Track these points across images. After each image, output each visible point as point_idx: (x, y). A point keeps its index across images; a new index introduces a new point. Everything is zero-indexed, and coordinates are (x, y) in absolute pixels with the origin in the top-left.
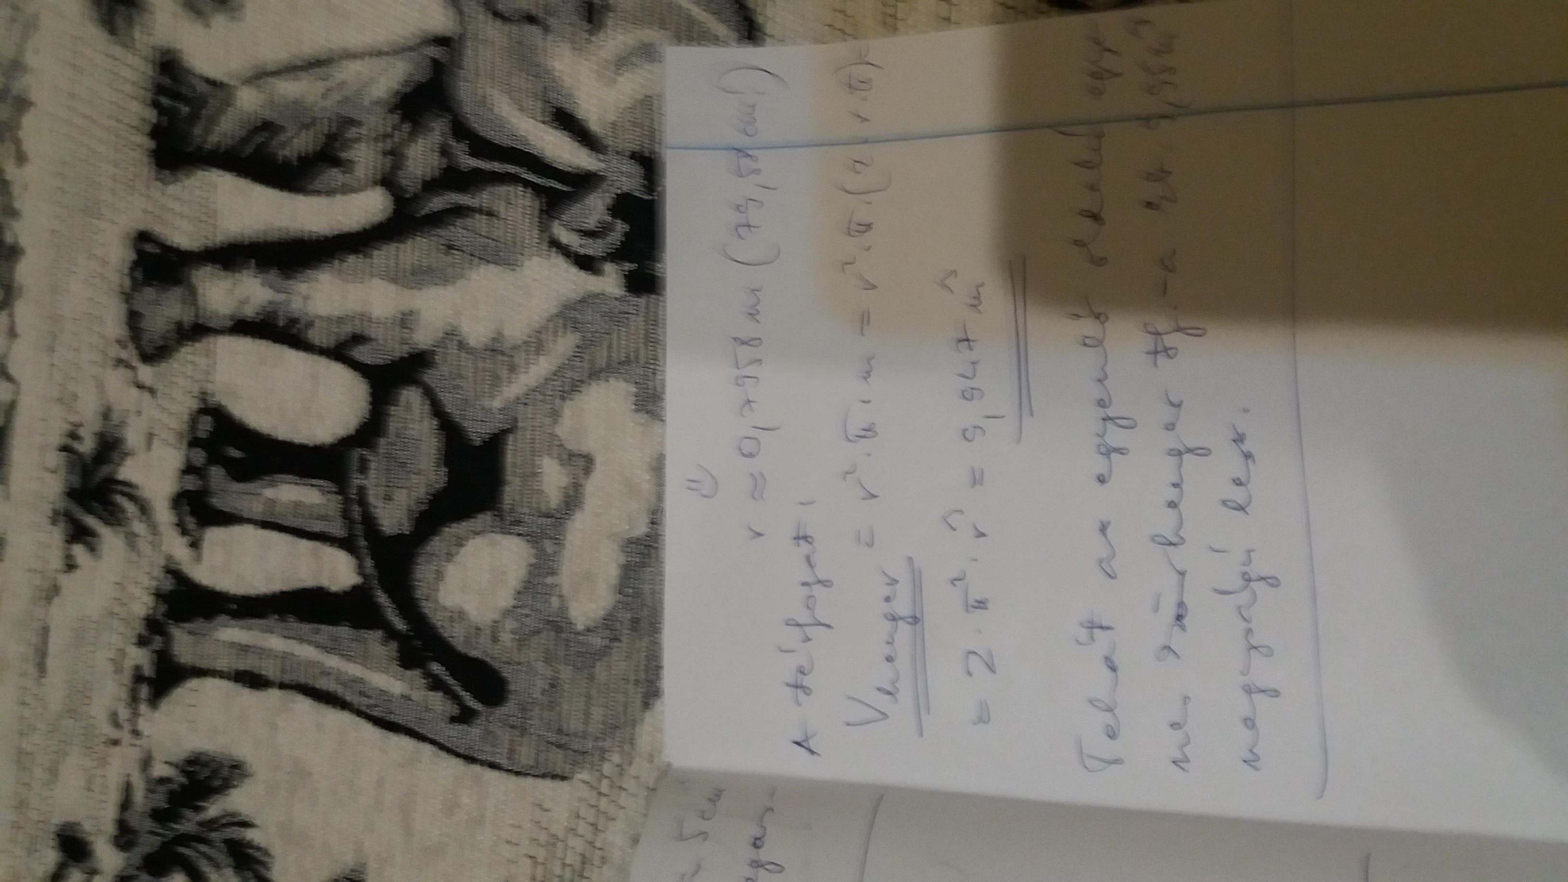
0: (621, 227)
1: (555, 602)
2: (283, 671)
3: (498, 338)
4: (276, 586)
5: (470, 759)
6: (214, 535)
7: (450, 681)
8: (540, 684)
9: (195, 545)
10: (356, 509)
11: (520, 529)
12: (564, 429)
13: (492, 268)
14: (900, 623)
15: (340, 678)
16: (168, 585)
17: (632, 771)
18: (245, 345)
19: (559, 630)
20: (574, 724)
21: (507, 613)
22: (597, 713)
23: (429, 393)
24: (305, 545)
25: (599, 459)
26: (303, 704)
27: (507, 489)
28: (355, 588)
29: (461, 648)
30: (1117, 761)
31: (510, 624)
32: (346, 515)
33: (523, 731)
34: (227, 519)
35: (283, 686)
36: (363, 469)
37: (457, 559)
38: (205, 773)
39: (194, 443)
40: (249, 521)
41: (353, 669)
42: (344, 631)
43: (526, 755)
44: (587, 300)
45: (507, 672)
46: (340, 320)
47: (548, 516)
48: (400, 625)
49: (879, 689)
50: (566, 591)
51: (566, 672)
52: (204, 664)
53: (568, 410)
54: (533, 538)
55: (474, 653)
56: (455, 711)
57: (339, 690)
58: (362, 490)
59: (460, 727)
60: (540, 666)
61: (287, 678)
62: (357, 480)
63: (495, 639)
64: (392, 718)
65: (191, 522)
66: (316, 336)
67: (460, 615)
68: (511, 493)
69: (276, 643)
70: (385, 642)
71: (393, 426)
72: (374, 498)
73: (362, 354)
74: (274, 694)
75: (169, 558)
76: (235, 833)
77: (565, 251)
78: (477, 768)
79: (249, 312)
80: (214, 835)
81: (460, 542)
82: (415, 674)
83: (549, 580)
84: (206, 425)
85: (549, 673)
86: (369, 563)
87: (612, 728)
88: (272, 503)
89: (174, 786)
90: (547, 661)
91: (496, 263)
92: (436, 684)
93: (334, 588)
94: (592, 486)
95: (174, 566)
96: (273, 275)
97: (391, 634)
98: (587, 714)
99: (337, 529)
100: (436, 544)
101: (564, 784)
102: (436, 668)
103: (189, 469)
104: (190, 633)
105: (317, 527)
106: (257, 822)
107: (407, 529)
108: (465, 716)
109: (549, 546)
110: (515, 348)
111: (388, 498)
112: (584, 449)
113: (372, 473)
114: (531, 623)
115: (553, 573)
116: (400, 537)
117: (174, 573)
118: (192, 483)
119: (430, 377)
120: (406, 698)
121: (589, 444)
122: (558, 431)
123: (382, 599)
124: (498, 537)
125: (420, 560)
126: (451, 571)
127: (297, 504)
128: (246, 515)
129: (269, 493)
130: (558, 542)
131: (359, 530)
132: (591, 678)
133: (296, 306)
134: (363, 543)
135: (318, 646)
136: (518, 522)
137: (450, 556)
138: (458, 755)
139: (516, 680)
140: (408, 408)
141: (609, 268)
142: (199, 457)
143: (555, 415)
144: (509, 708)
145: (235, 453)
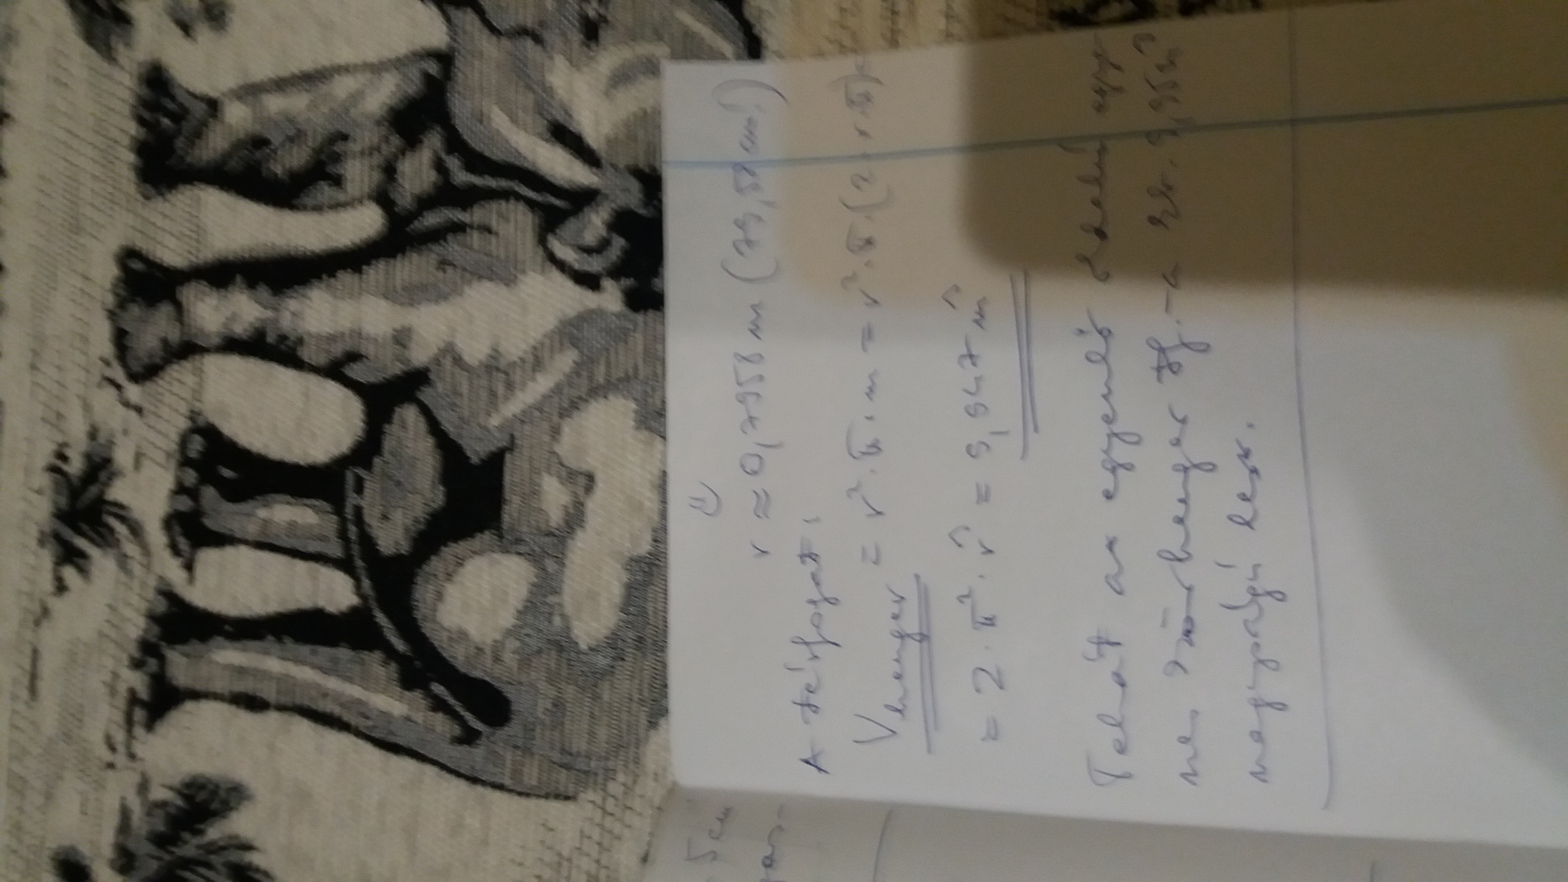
0: (619, 243)
1: (557, 621)
2: (279, 692)
3: (495, 354)
4: (272, 607)
5: (474, 780)
6: (208, 557)
7: (451, 700)
8: (544, 703)
9: (189, 567)
10: (353, 530)
11: (522, 549)
12: (565, 447)
13: (488, 284)
14: (909, 642)
15: (337, 698)
16: (161, 606)
17: (638, 790)
18: (235, 363)
19: (560, 649)
20: (580, 744)
21: (509, 633)
22: (602, 733)
23: (426, 411)
24: (301, 566)
25: (599, 477)
26: (303, 727)
27: (506, 508)
28: (354, 610)
29: (463, 669)
30: (1127, 776)
31: (512, 644)
32: (343, 534)
33: (527, 751)
34: (221, 540)
35: (282, 708)
36: (359, 488)
37: (457, 578)
38: (202, 796)
39: (185, 462)
40: (246, 542)
41: (354, 691)
42: (343, 653)
43: (531, 776)
44: (585, 318)
45: (510, 692)
46: (332, 338)
47: (550, 534)
48: (400, 645)
49: (887, 706)
50: (569, 609)
51: (570, 691)
52: (199, 686)
53: (567, 429)
54: (535, 558)
55: (477, 674)
56: (457, 730)
57: (337, 710)
58: (358, 510)
59: (464, 748)
60: (542, 685)
61: (285, 700)
62: (352, 499)
63: (497, 659)
64: (392, 739)
65: (183, 544)
66: (307, 354)
67: (463, 635)
68: (511, 511)
69: (274, 664)
70: (385, 663)
71: (388, 444)
72: (371, 518)
73: (356, 372)
74: (273, 718)
75: (161, 578)
76: (234, 856)
77: (562, 266)
78: (479, 789)
79: (240, 329)
80: (213, 859)
81: (460, 563)
82: (417, 695)
83: (551, 599)
84: (197, 444)
85: (552, 693)
86: (366, 583)
87: (618, 747)
88: (266, 522)
89: (173, 810)
90: (550, 681)
91: (491, 279)
92: (438, 705)
93: (331, 608)
94: (592, 505)
95: (166, 588)
96: (264, 292)
97: (391, 653)
98: (592, 734)
99: (335, 550)
100: (435, 564)
101: (570, 806)
102: (438, 689)
103: (181, 489)
104: (186, 655)
105: (313, 547)
106: (256, 844)
107: (405, 548)
108: (469, 737)
109: (551, 565)
110: (513, 364)
111: (385, 517)
112: (585, 467)
113: (367, 492)
114: (534, 643)
115: (556, 592)
116: (398, 558)
117: (169, 595)
118: (185, 504)
119: (426, 395)
120: (408, 719)
121: (591, 462)
122: (557, 449)
123: (381, 618)
124: (497, 556)
125: (419, 580)
126: (452, 591)
127: (292, 525)
128: (238, 535)
129: (262, 513)
130: (561, 562)
131: (356, 549)
132: (596, 697)
133: (286, 323)
134: (359, 563)
135: (314, 666)
136: (519, 541)
137: (449, 576)
138: (459, 775)
139: (520, 701)
140: (404, 426)
141: (608, 284)
142: (191, 477)
143: (556, 432)
144: (513, 729)
145: (227, 473)
